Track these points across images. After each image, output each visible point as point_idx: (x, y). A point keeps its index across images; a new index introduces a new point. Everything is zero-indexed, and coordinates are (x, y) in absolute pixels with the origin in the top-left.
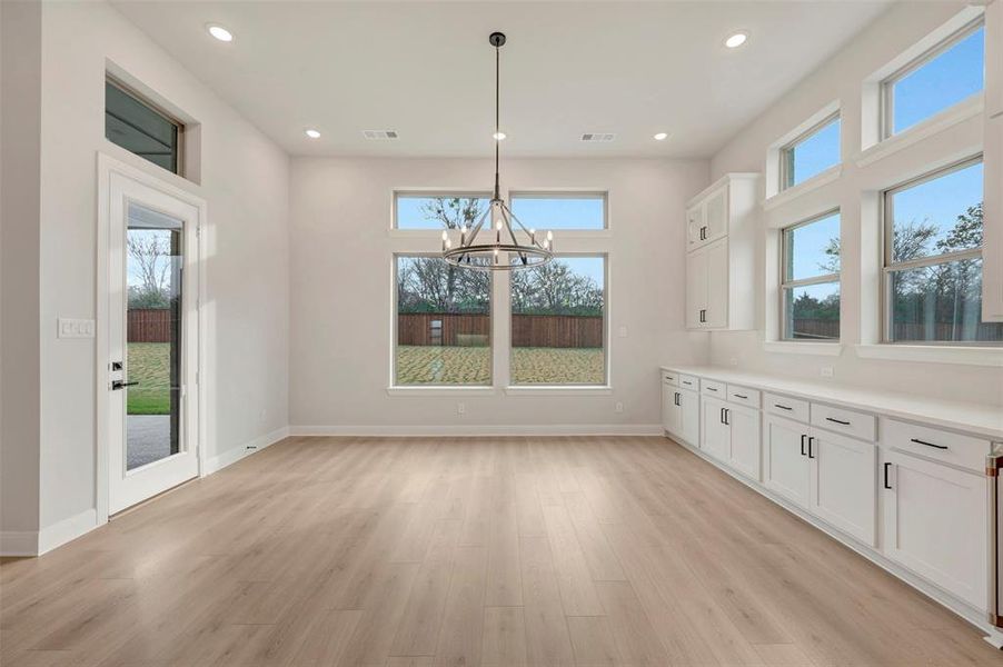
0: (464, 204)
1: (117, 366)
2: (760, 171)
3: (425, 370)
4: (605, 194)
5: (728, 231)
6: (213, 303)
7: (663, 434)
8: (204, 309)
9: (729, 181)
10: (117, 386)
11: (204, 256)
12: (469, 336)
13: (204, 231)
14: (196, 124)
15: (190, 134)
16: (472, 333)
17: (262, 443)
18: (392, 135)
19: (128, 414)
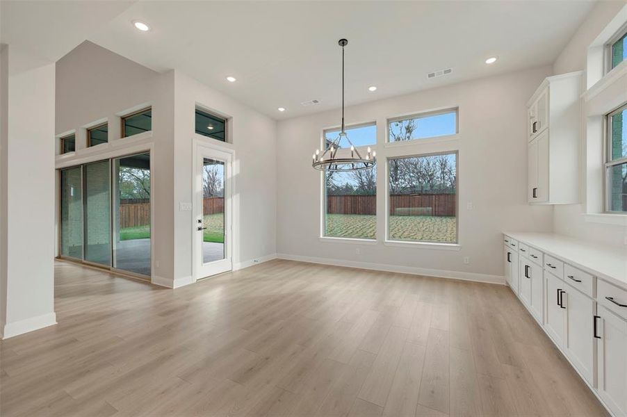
0: (405, 124)
1: (200, 221)
2: (583, 70)
3: (371, 230)
4: (456, 109)
5: (549, 125)
6: (238, 195)
7: (505, 284)
8: (234, 197)
9: (549, 83)
10: (200, 229)
11: (234, 174)
12: (406, 209)
13: (234, 163)
14: (231, 118)
15: (229, 122)
16: (409, 207)
17: (261, 260)
18: (316, 102)
19: (204, 241)
